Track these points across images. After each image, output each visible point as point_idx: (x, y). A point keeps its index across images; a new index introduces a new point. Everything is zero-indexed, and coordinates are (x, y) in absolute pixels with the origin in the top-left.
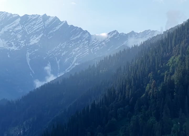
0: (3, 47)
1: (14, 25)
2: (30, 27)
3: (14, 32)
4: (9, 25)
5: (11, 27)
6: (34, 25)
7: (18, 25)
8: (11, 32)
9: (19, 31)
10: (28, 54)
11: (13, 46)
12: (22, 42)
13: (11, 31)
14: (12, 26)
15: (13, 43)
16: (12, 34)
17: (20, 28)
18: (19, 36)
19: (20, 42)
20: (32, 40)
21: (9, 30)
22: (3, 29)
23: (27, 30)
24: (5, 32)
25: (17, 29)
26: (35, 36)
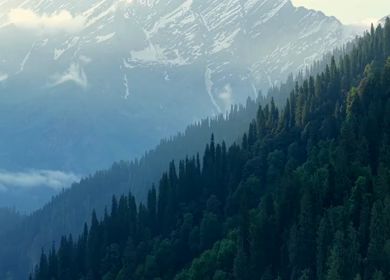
0: (155, 59)
1: (180, 14)
2: (212, 17)
3: (180, 29)
4: (168, 15)
5: (172, 19)
6: (221, 11)
7: (188, 13)
8: (173, 30)
9: (189, 25)
10: (209, 72)
11: (176, 57)
12: (196, 48)
13: (172, 26)
14: (175, 17)
15: (176, 51)
16: (174, 33)
17: (191, 19)
18: (190, 36)
19: (192, 49)
20: (216, 43)
21: (168, 24)
22: (157, 23)
23: (206, 23)
24: (160, 30)
25: (185, 22)
26: (224, 33)
